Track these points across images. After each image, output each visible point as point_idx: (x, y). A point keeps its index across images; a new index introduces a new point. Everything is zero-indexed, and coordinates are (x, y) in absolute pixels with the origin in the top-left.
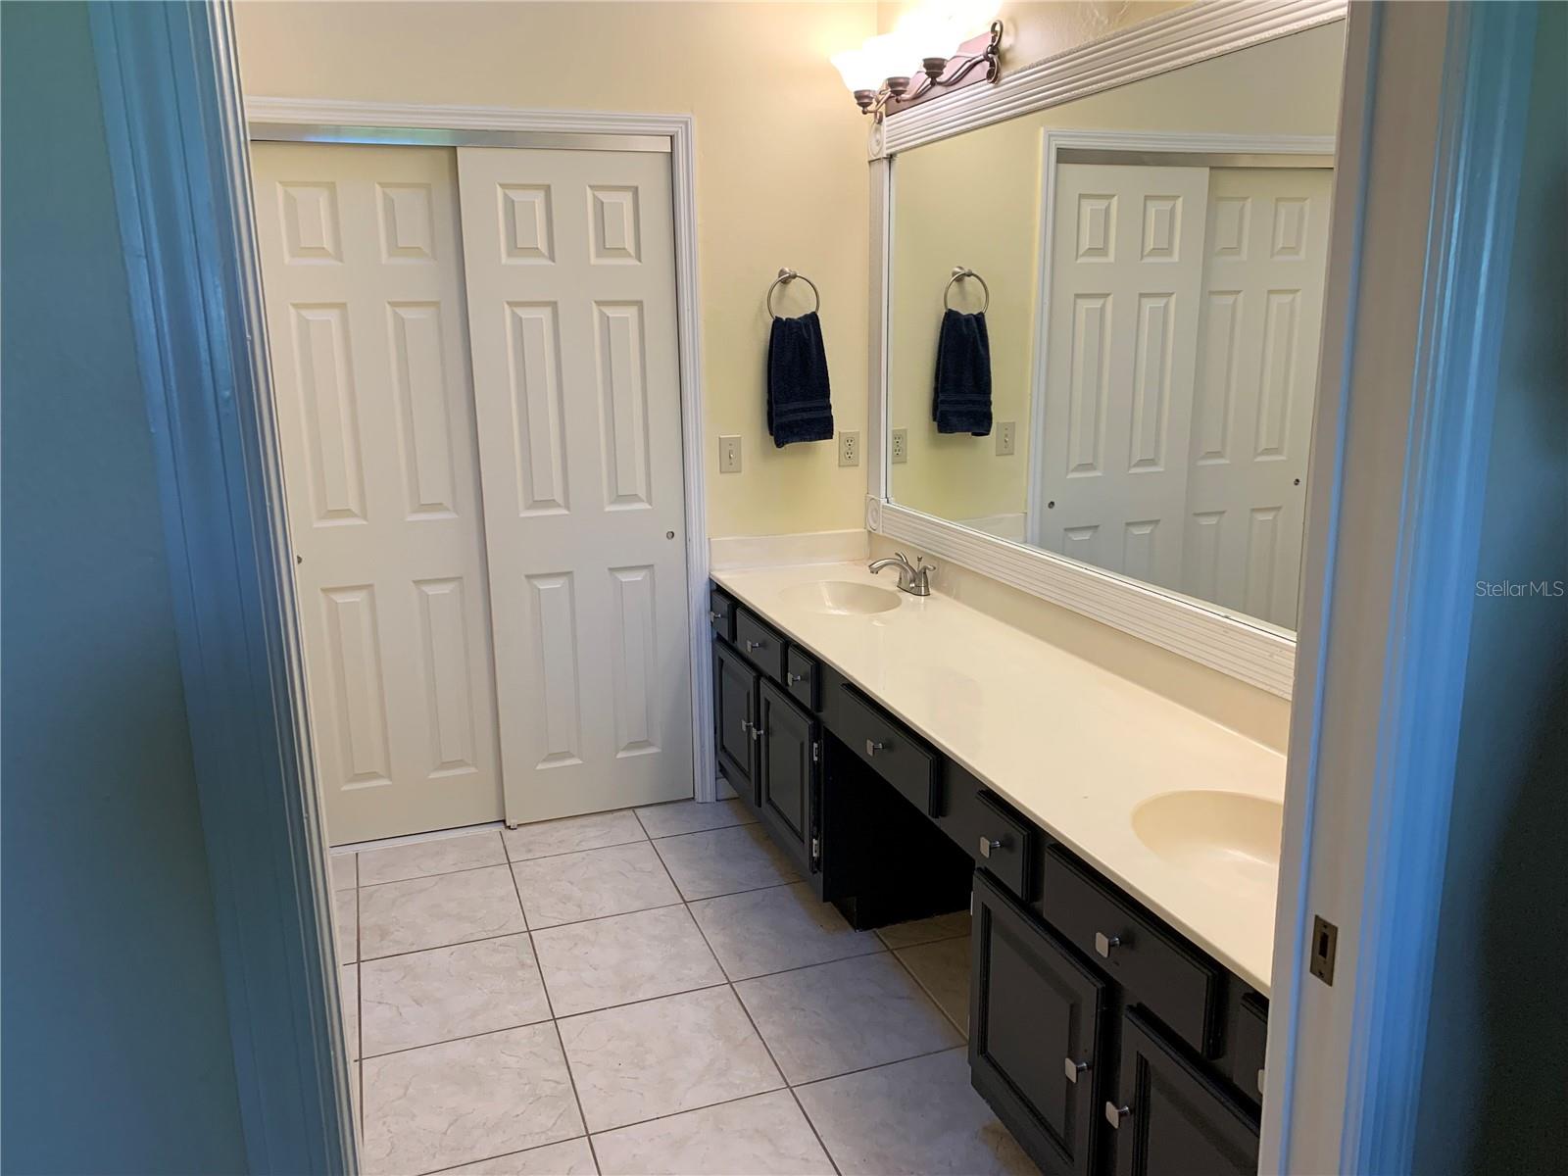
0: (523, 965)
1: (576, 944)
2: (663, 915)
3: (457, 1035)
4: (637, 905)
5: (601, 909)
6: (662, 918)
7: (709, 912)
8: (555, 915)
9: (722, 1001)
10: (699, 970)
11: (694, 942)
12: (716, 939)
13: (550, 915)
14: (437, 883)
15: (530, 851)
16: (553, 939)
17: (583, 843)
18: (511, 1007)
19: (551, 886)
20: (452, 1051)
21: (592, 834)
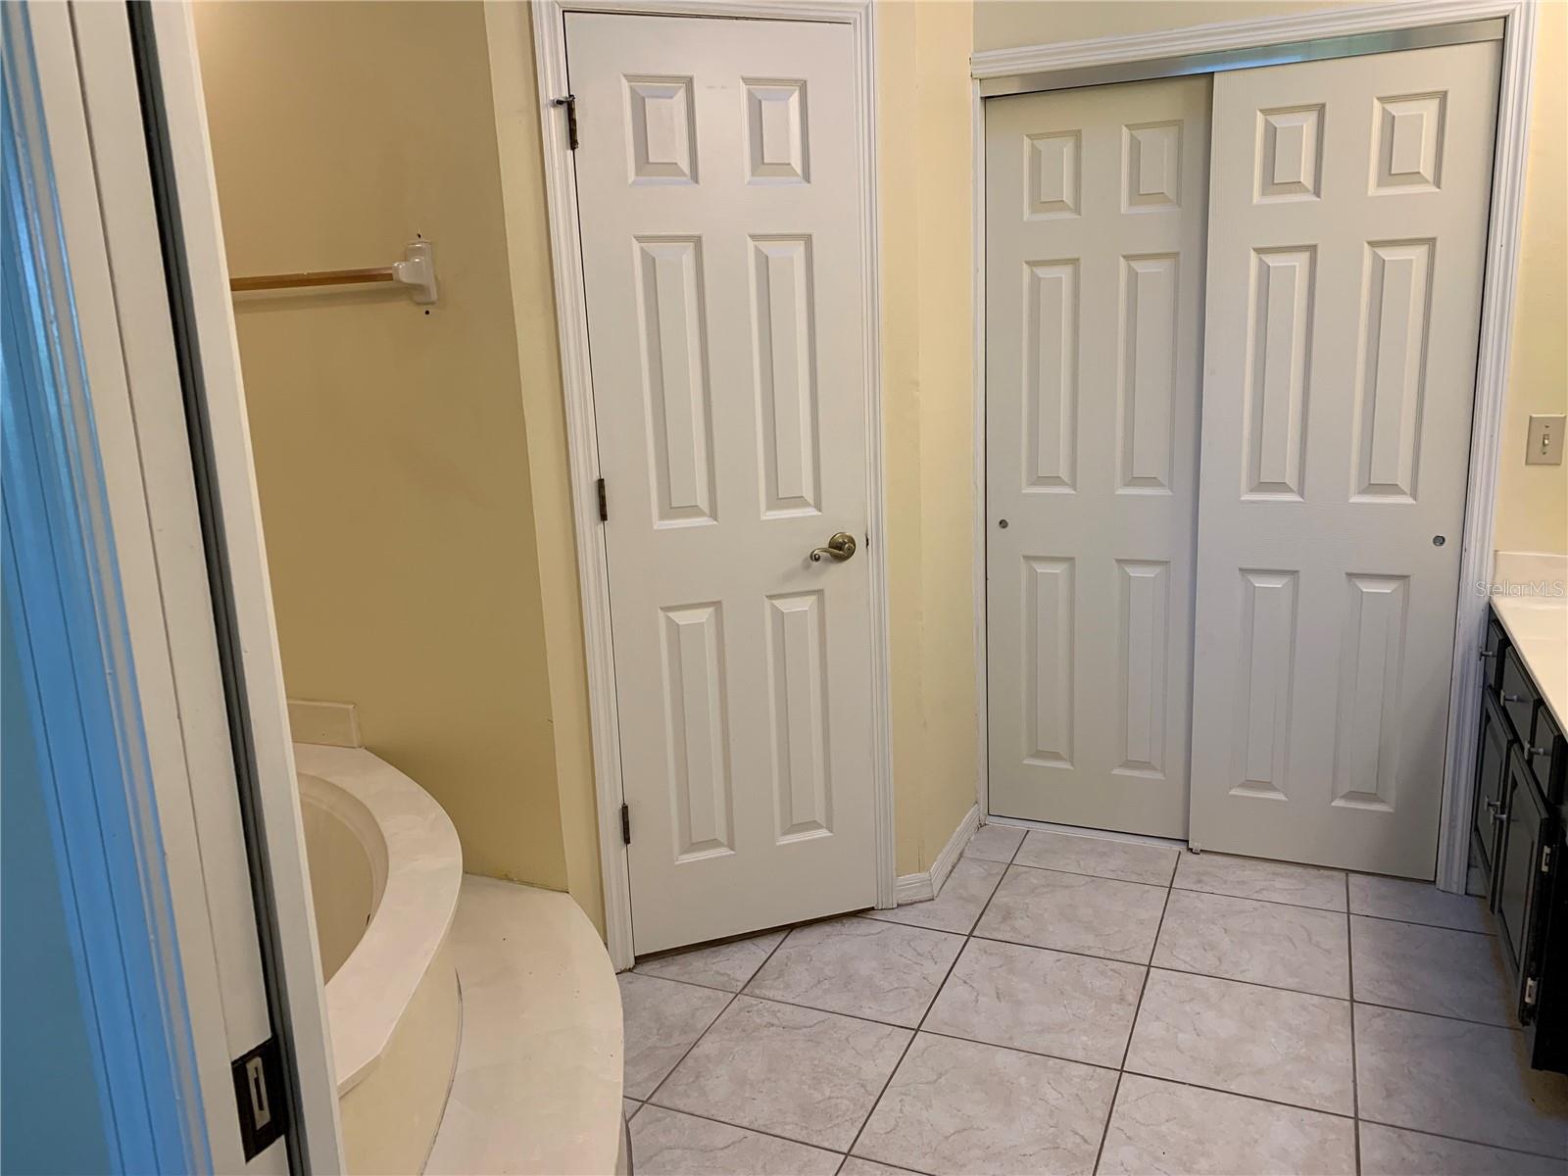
0: (1122, 1000)
1: (1192, 1000)
2: (1313, 1005)
3: (1016, 1045)
4: (1291, 982)
5: (1243, 971)
6: (1311, 1008)
7: (1378, 1024)
8: (1188, 959)
9: (1334, 1137)
10: (1325, 1086)
11: (1337, 1053)
12: (1369, 1057)
13: (1181, 957)
14: (1087, 883)
15: (1200, 881)
16: (1171, 984)
17: (1265, 892)
18: (1085, 1038)
19: (1201, 926)
20: (1002, 1058)
21: (1282, 886)
